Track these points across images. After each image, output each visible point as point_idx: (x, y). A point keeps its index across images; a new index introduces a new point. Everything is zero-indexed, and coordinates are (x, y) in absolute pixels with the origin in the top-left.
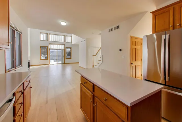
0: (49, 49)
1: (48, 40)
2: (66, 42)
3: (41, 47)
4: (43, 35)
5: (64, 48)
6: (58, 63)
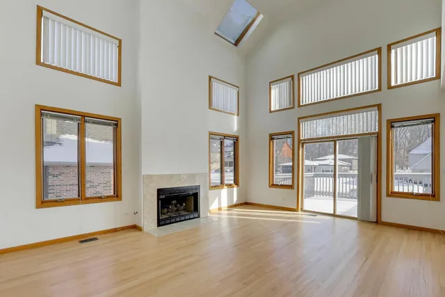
0: (300, 140)
1: (295, 103)
2: (390, 87)
3: (272, 138)
4: (277, 90)
5: (374, 128)
6: (337, 213)
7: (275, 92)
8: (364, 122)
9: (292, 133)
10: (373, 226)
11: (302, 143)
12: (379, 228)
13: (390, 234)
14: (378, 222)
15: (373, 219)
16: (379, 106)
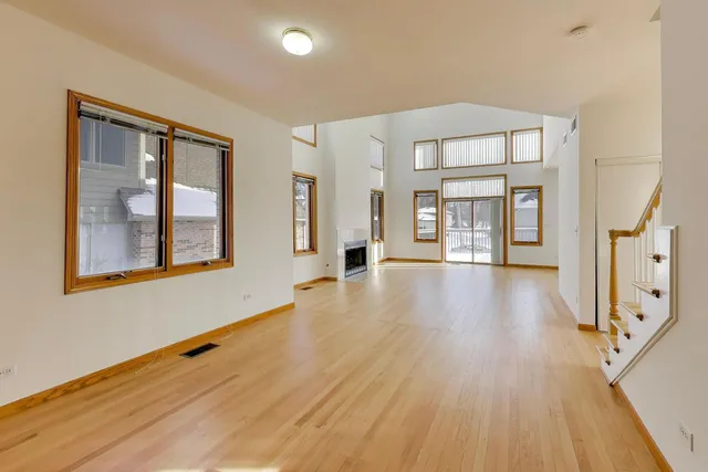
0: (443, 199)
1: (438, 165)
2: (512, 163)
3: (416, 194)
4: (422, 151)
5: (501, 193)
6: (475, 261)
7: (419, 152)
8: (495, 188)
9: (436, 192)
10: (502, 268)
11: (445, 201)
12: (508, 269)
13: (514, 272)
14: (505, 265)
15: (502, 263)
16: (505, 176)
